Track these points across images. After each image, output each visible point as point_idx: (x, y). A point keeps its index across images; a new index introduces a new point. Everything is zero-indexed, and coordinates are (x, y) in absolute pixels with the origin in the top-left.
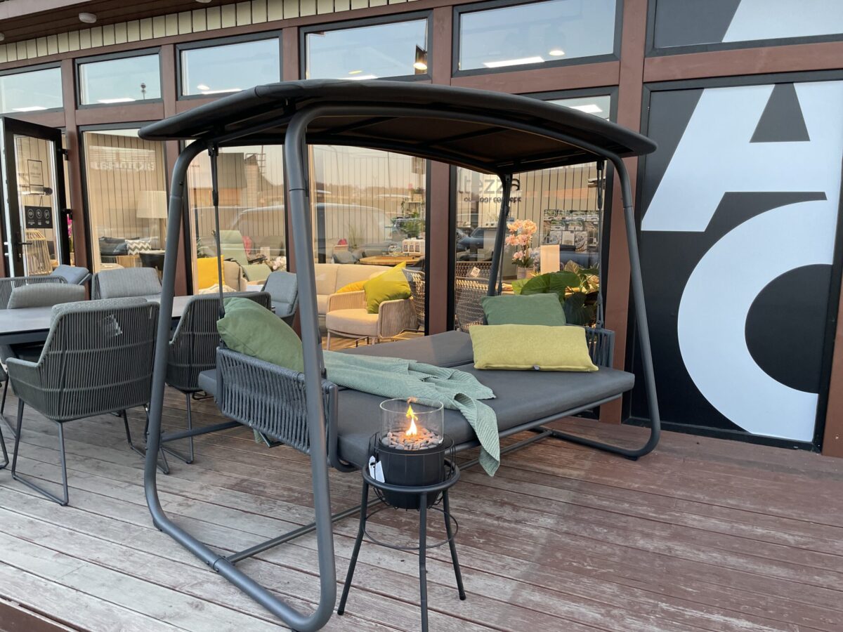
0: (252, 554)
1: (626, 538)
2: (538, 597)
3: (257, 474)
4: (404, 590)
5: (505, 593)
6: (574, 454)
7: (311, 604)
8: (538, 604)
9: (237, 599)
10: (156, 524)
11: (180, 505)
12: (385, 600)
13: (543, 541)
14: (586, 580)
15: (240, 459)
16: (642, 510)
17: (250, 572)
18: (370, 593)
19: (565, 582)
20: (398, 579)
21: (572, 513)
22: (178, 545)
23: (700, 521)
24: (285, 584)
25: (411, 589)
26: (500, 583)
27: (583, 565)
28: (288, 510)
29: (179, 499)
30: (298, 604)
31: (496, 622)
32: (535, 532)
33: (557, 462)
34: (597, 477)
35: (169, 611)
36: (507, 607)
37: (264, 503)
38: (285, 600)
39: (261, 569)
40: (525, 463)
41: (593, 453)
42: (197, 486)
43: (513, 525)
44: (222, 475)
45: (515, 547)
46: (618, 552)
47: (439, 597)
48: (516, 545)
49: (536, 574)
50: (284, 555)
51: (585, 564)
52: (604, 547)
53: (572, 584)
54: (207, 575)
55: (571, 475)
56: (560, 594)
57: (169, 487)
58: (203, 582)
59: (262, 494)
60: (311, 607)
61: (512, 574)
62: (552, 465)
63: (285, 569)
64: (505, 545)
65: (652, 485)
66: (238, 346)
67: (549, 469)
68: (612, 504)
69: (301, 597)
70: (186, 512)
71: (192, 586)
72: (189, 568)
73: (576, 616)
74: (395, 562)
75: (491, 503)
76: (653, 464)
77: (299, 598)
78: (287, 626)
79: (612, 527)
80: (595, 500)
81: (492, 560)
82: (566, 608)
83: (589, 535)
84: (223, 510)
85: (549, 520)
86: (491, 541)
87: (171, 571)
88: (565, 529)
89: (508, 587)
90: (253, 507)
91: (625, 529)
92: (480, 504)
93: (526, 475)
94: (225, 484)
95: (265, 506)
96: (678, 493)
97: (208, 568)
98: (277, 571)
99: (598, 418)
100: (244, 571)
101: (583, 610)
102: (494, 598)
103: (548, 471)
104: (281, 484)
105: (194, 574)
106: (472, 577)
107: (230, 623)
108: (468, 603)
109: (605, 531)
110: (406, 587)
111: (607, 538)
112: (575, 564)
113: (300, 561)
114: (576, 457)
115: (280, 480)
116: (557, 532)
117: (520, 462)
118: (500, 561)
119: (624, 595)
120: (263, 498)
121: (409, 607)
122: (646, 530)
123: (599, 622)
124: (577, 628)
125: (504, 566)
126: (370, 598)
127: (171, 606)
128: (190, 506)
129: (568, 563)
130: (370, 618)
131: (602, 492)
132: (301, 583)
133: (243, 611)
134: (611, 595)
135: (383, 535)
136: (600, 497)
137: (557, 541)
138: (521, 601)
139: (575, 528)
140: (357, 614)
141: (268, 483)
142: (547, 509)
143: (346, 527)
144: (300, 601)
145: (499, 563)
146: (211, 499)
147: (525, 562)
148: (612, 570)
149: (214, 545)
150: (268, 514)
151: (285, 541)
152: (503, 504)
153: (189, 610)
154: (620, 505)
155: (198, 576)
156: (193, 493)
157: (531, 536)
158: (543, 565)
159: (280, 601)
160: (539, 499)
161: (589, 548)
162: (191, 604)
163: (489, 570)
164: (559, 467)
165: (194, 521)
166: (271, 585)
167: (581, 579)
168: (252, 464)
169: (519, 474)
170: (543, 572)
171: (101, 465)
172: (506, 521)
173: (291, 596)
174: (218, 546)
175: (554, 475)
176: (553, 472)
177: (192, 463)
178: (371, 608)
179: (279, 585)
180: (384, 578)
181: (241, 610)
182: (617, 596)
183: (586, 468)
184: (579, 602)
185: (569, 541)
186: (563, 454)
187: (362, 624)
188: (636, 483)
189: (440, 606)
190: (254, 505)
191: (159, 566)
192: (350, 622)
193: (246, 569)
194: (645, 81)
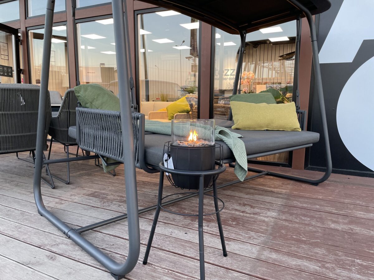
0: (93, 228)
1: (323, 223)
2: (275, 256)
3: (104, 189)
4: (187, 250)
5: (253, 253)
6: (282, 183)
8: (275, 260)
9: (78, 254)
10: (39, 213)
11: (57, 203)
12: (175, 256)
13: (272, 224)
14: (304, 246)
15: (96, 182)
16: (328, 209)
17: (90, 238)
18: (165, 252)
19: (291, 247)
20: (184, 244)
21: (286, 210)
22: (50, 223)
23: (364, 214)
24: (111, 245)
25: (191, 249)
26: (249, 247)
27: (300, 237)
28: (119, 206)
29: (57, 200)
30: (118, 258)
31: (249, 271)
32: (266, 219)
33: (273, 186)
34: (297, 193)
35: (33, 260)
36: (256, 261)
37: (105, 203)
38: (110, 255)
39: (97, 237)
40: (254, 186)
41: (292, 182)
42: (69, 194)
43: (252, 215)
44: (85, 189)
45: (255, 227)
46: (320, 231)
47: (210, 255)
48: (255, 226)
49: (271, 242)
50: (113, 229)
51: (301, 237)
52: (311, 228)
53: (295, 248)
54: (63, 240)
55: (282, 192)
56: (289, 254)
57: (53, 195)
58: (59, 243)
59: (106, 198)
61: (255, 242)
62: (270, 187)
63: (112, 237)
64: (249, 226)
65: (330, 197)
66: (87, 103)
67: (269, 189)
68: (309, 206)
70: (59, 206)
71: (52, 246)
72: (52, 235)
73: (303, 268)
74: (181, 234)
75: (238, 204)
76: (327, 187)
77: (119, 254)
78: (109, 271)
79: (312, 217)
80: (299, 204)
81: (241, 234)
82: (294, 263)
83: (299, 221)
84: (81, 206)
85: (273, 213)
86: (240, 223)
87: (41, 237)
88: (284, 218)
89: (254, 249)
90: (98, 204)
91: (321, 218)
92: (231, 204)
93: (256, 191)
94: (85, 194)
96: (346, 201)
97: (65, 236)
98: (107, 238)
99: (291, 168)
100: (87, 238)
101: (305, 264)
102: (246, 255)
103: (268, 190)
104: (117, 194)
105: (55, 239)
106: (230, 243)
107: (71, 268)
108: (229, 258)
109: (309, 219)
110: (188, 248)
111: (310, 223)
112: (294, 237)
113: (123, 232)
114: (283, 184)
115: (117, 192)
116: (279, 219)
117: (251, 186)
118: (247, 234)
119: (331, 255)
120: (105, 200)
121: (190, 260)
122: (334, 219)
123: (318, 272)
124: (305, 276)
125: (250, 238)
126: (165, 255)
127: (35, 257)
128: (62, 204)
129: (290, 236)
130: (164, 267)
131: (301, 200)
132: (121, 245)
133: (81, 261)
134: (322, 255)
135: (174, 219)
136: (301, 202)
137: (280, 224)
138: (264, 258)
139: (290, 218)
140: (156, 264)
141: (110, 193)
142: (271, 208)
144: (119, 255)
145: (247, 236)
146: (75, 201)
147: (262, 235)
148: (319, 241)
149: (71, 223)
150: (107, 208)
151: (114, 222)
152: (244, 205)
153: (46, 260)
154: (313, 206)
155: (58, 240)
156: (66, 198)
157: (264, 221)
158: (275, 237)
159: (106, 256)
160: (265, 203)
161: (301, 228)
162: (48, 257)
163: (240, 239)
164: (274, 188)
165: (63, 211)
166: (101, 246)
167: (301, 245)
168: (102, 185)
169: (252, 191)
170: (276, 241)
171: (18, 184)
172: (247, 213)
173: (114, 252)
174: (73, 224)
175: (272, 192)
176: (271, 190)
177: (68, 184)
178: (165, 260)
179: (107, 246)
180: (175, 243)
181: (80, 261)
182: (326, 255)
183: (289, 188)
184: (302, 259)
185: (288, 224)
186: (275, 182)
187: (158, 270)
188: (321, 196)
189: (210, 260)
190: (99, 204)
191: (35, 234)
192: (151, 269)
193: (87, 237)
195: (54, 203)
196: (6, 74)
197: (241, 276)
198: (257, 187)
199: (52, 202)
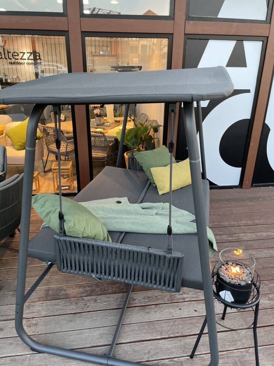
0: (114, 344)
7: (174, 359)
18: (189, 337)
24: (148, 353)
28: (96, 302)
30: (168, 363)
31: (246, 325)
36: (241, 314)
37: (77, 303)
38: (160, 364)
59: (69, 296)
60: (176, 362)
63: (137, 343)
69: (165, 358)
74: (178, 312)
94: (40, 298)
95: (81, 304)
96: (225, 223)
98: (136, 347)
104: (72, 284)
108: (227, 320)
110: (198, 325)
113: (139, 334)
120: (72, 299)
126: (192, 340)
130: (204, 352)
132: (155, 348)
140: (198, 353)
143: (135, 300)
144: (167, 360)
146: (44, 313)
150: (89, 310)
166: (144, 359)
173: (159, 359)
179: (147, 356)
180: (184, 324)
187: (205, 358)
192: (200, 360)
193: (119, 355)
194: (185, 33)
197: (247, 332)
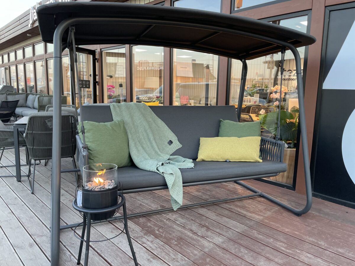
0: (72, 227)
1: (255, 259)
6: (266, 207)
13: (207, 250)
16: (279, 245)
21: (236, 238)
23: (310, 258)
24: (72, 244)
33: (252, 210)
34: (267, 221)
35: (20, 244)
40: (234, 208)
41: (277, 208)
43: (199, 238)
48: (190, 249)
52: (237, 261)
54: (48, 233)
55: (254, 218)
58: (44, 235)
64: (185, 248)
65: (298, 232)
68: (264, 238)
69: (72, 252)
70: (68, 203)
75: (198, 224)
79: (252, 251)
80: (256, 234)
81: (171, 254)
83: (235, 252)
85: (220, 240)
86: (180, 244)
87: (38, 228)
88: (224, 246)
91: (259, 253)
92: (192, 224)
93: (229, 214)
96: (310, 239)
98: (75, 237)
99: (295, 191)
103: (243, 214)
106: (153, 261)
107: (35, 256)
109: (247, 252)
111: (243, 256)
114: (265, 209)
116: (219, 247)
118: (175, 256)
122: (271, 257)
125: (174, 259)
127: (23, 243)
129: (209, 265)
131: (263, 230)
135: (133, 230)
136: (260, 233)
137: (214, 252)
139: (230, 247)
142: (224, 234)
145: (173, 257)
147: (187, 259)
152: (202, 226)
153: (27, 246)
154: (267, 239)
155: (45, 232)
157: (202, 246)
158: (195, 263)
160: (225, 227)
161: (229, 259)
162: (30, 244)
163: (165, 259)
164: (251, 212)
172: (197, 235)
173: (68, 250)
174: (64, 221)
176: (245, 215)
179: (69, 244)
183: (266, 215)
185: (221, 253)
186: (259, 206)
188: (288, 229)
194: (326, 5)
195: (68, 200)
196: (84, 86)
198: (236, 209)
199: (67, 199)
